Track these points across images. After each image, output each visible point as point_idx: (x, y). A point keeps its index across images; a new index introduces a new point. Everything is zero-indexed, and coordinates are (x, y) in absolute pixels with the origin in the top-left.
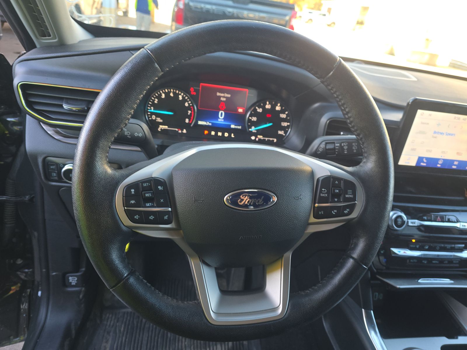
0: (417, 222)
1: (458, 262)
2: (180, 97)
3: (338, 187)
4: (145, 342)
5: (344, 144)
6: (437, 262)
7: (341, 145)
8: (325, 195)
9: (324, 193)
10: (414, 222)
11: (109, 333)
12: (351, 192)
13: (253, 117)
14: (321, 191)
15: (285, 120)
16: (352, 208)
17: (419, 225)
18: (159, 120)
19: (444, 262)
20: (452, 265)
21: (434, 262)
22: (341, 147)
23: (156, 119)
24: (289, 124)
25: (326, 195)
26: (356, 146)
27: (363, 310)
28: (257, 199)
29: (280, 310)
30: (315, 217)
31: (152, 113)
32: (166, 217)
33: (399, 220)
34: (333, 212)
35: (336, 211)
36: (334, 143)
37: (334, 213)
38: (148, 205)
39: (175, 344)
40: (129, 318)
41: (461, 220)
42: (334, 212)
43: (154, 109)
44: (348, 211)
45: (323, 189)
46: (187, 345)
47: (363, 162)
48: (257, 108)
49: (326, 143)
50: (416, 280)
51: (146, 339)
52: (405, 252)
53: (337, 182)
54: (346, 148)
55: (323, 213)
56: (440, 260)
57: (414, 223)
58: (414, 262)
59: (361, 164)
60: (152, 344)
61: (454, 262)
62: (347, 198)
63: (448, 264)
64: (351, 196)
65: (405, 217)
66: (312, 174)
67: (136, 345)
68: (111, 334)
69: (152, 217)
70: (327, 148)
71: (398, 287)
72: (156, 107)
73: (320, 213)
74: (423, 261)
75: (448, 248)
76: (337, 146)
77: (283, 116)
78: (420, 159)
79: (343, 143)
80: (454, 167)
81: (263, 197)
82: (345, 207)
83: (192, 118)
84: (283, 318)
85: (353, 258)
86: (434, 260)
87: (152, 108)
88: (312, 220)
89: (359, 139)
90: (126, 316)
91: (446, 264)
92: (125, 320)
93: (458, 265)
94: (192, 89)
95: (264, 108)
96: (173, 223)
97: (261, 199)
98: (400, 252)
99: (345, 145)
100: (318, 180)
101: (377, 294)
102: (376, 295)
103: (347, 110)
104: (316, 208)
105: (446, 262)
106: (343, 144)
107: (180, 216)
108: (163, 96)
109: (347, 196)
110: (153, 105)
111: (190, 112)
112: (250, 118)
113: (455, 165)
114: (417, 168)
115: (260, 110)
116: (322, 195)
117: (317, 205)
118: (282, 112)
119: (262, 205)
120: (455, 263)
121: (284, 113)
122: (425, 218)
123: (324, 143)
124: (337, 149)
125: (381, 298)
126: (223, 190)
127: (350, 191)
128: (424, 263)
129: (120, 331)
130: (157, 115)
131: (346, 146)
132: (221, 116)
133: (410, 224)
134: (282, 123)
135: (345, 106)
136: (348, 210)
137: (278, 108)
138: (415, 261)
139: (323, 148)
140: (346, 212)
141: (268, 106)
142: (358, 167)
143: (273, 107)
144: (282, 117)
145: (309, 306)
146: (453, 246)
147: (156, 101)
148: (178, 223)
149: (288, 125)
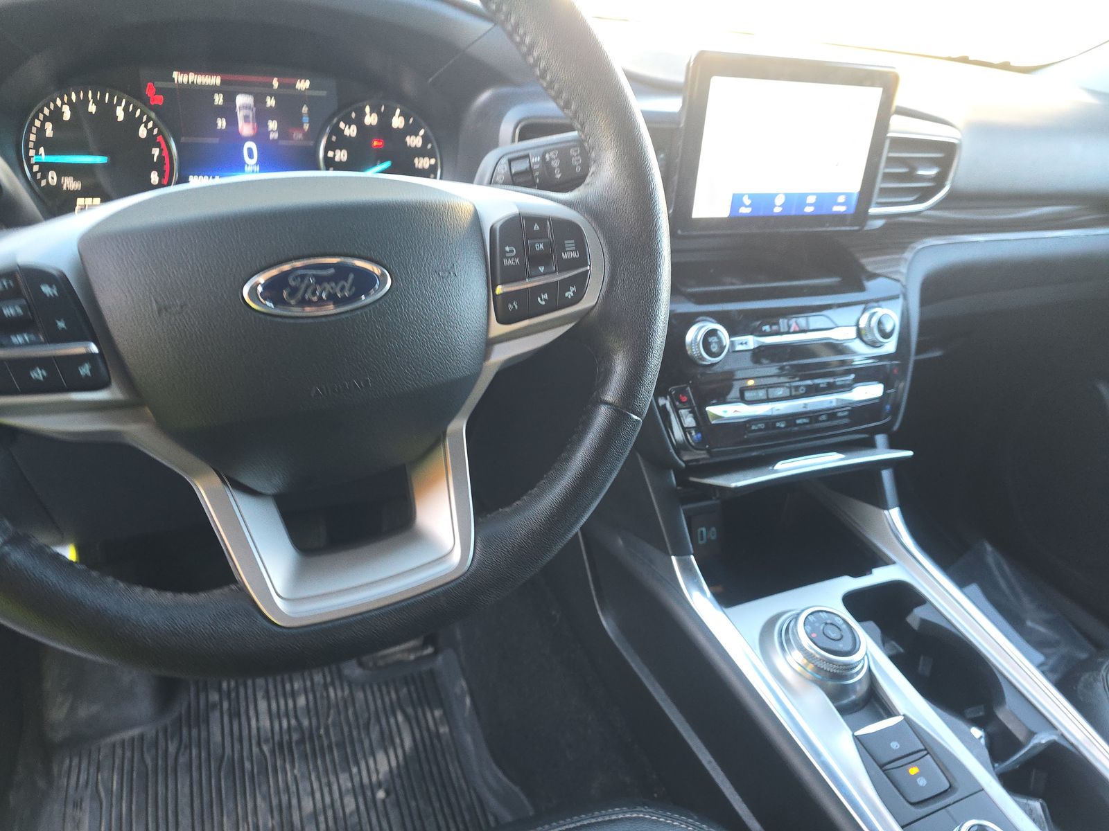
0: (751, 342)
1: (846, 413)
2: (120, 114)
3: (541, 235)
4: (184, 801)
5: (551, 154)
6: (805, 421)
7: (543, 158)
8: (514, 261)
9: (511, 258)
10: (744, 342)
11: (78, 805)
12: (573, 245)
13: (338, 152)
14: (503, 253)
15: (421, 152)
16: (581, 282)
17: (756, 346)
18: (70, 184)
19: (821, 419)
20: (835, 423)
21: (799, 421)
22: (545, 163)
23: (59, 184)
24: (433, 161)
25: (517, 261)
26: (577, 155)
27: (673, 558)
28: (336, 284)
29: (456, 557)
30: (501, 321)
31: (45, 168)
32: (85, 370)
33: (713, 339)
34: (539, 299)
35: (546, 296)
36: (527, 156)
37: (543, 303)
38: (17, 339)
39: (268, 782)
40: (128, 754)
41: (839, 324)
42: (541, 300)
43: (47, 153)
44: (574, 292)
45: (507, 249)
46: (299, 776)
47: (590, 174)
48: (342, 125)
49: (510, 161)
50: (771, 468)
51: (187, 790)
52: (736, 411)
53: (536, 227)
54: (555, 164)
55: (516, 307)
56: (811, 415)
57: (746, 343)
58: (760, 430)
59: (588, 180)
60: (206, 798)
61: (840, 414)
62: (567, 260)
63: (828, 420)
64: (574, 255)
65: (723, 332)
66: (476, 219)
67: (161, 814)
68: (86, 805)
69: (38, 374)
70: (513, 171)
71: (733, 485)
72: (52, 147)
73: (510, 307)
74: (778, 425)
75: (821, 386)
76: (535, 163)
77: (415, 141)
78: (737, 201)
79: (549, 151)
80: (809, 210)
81: (351, 276)
82: (566, 284)
83: (167, 167)
84: (466, 573)
85: (606, 403)
86: (799, 418)
87: (42, 150)
88: (497, 329)
89: (571, 115)
90: (119, 751)
91: (824, 421)
92: (117, 762)
93: (846, 421)
94: (149, 90)
95: (359, 122)
96: (114, 384)
97: (346, 281)
98: (725, 412)
99: (554, 157)
100: (492, 230)
101: (704, 529)
102: (702, 532)
103: (527, 41)
104: (499, 300)
105: (824, 417)
106: (547, 156)
107: (129, 359)
108: (67, 115)
109: (565, 256)
110: (42, 141)
111: (156, 152)
112: (330, 154)
113: (810, 205)
114: (734, 221)
115: (351, 131)
116: (506, 262)
117: (499, 290)
118: (411, 130)
119: (355, 297)
120: (844, 417)
121: (417, 135)
122: (767, 328)
123: (504, 160)
124: (537, 170)
125: (713, 538)
126: (236, 270)
127: (570, 244)
128: (779, 428)
129: (109, 791)
130: (63, 170)
131: (556, 158)
132: (251, 156)
133: (739, 348)
134: (416, 160)
135: (521, 31)
136: (572, 289)
137: (398, 122)
138: (762, 426)
139: (505, 174)
140: (569, 294)
141: (371, 119)
142: (582, 188)
143: (385, 119)
144: (413, 145)
145: (523, 532)
146: (831, 380)
147: (49, 132)
148: (128, 382)
149: (431, 166)
